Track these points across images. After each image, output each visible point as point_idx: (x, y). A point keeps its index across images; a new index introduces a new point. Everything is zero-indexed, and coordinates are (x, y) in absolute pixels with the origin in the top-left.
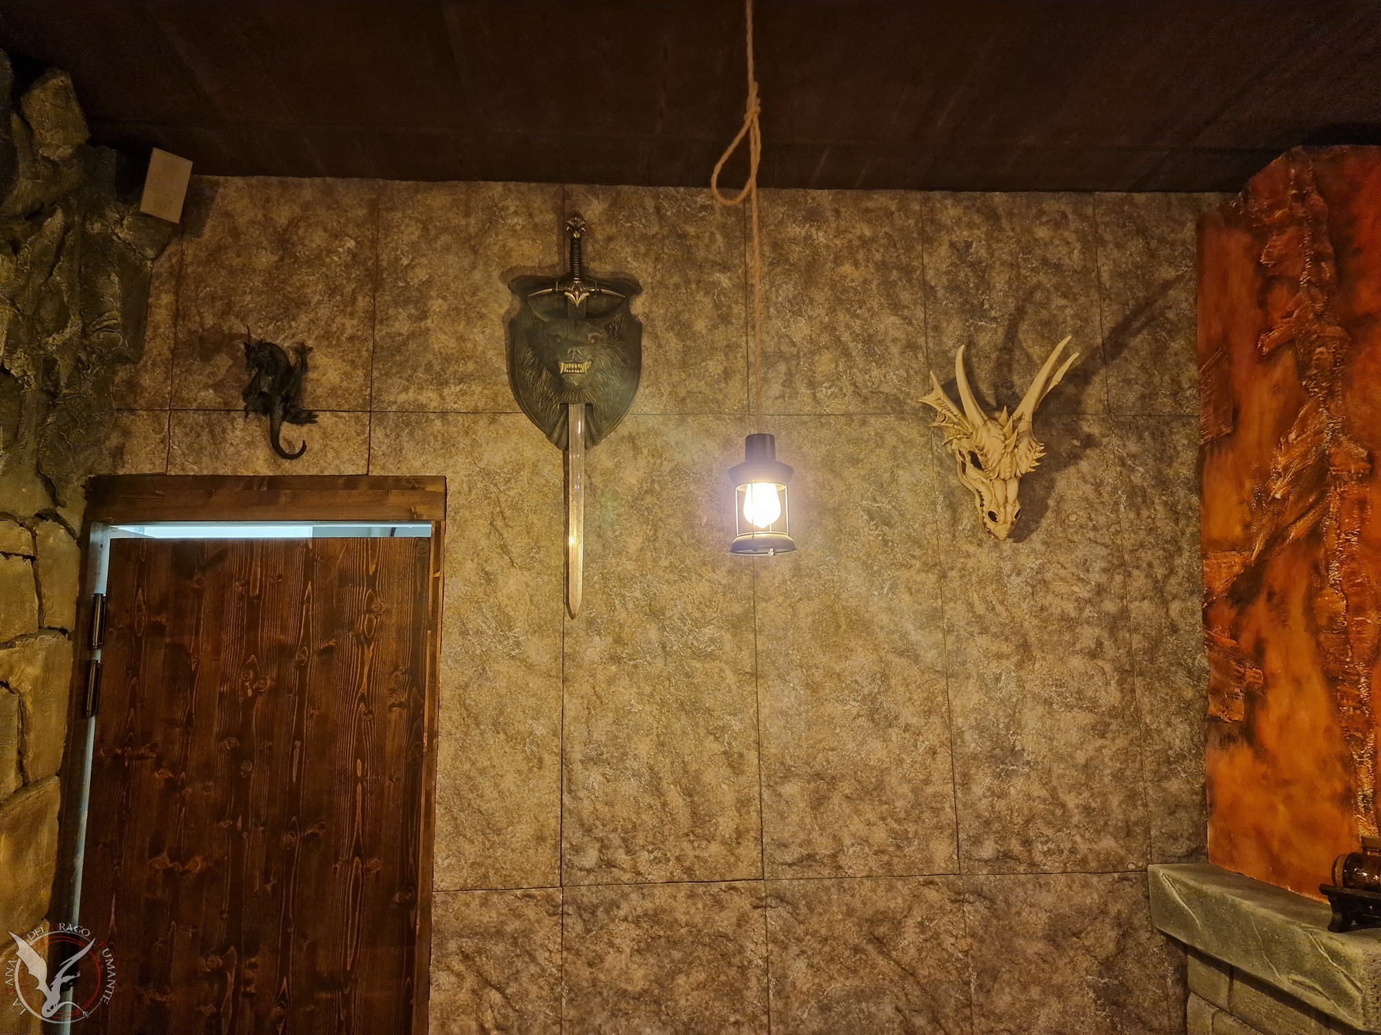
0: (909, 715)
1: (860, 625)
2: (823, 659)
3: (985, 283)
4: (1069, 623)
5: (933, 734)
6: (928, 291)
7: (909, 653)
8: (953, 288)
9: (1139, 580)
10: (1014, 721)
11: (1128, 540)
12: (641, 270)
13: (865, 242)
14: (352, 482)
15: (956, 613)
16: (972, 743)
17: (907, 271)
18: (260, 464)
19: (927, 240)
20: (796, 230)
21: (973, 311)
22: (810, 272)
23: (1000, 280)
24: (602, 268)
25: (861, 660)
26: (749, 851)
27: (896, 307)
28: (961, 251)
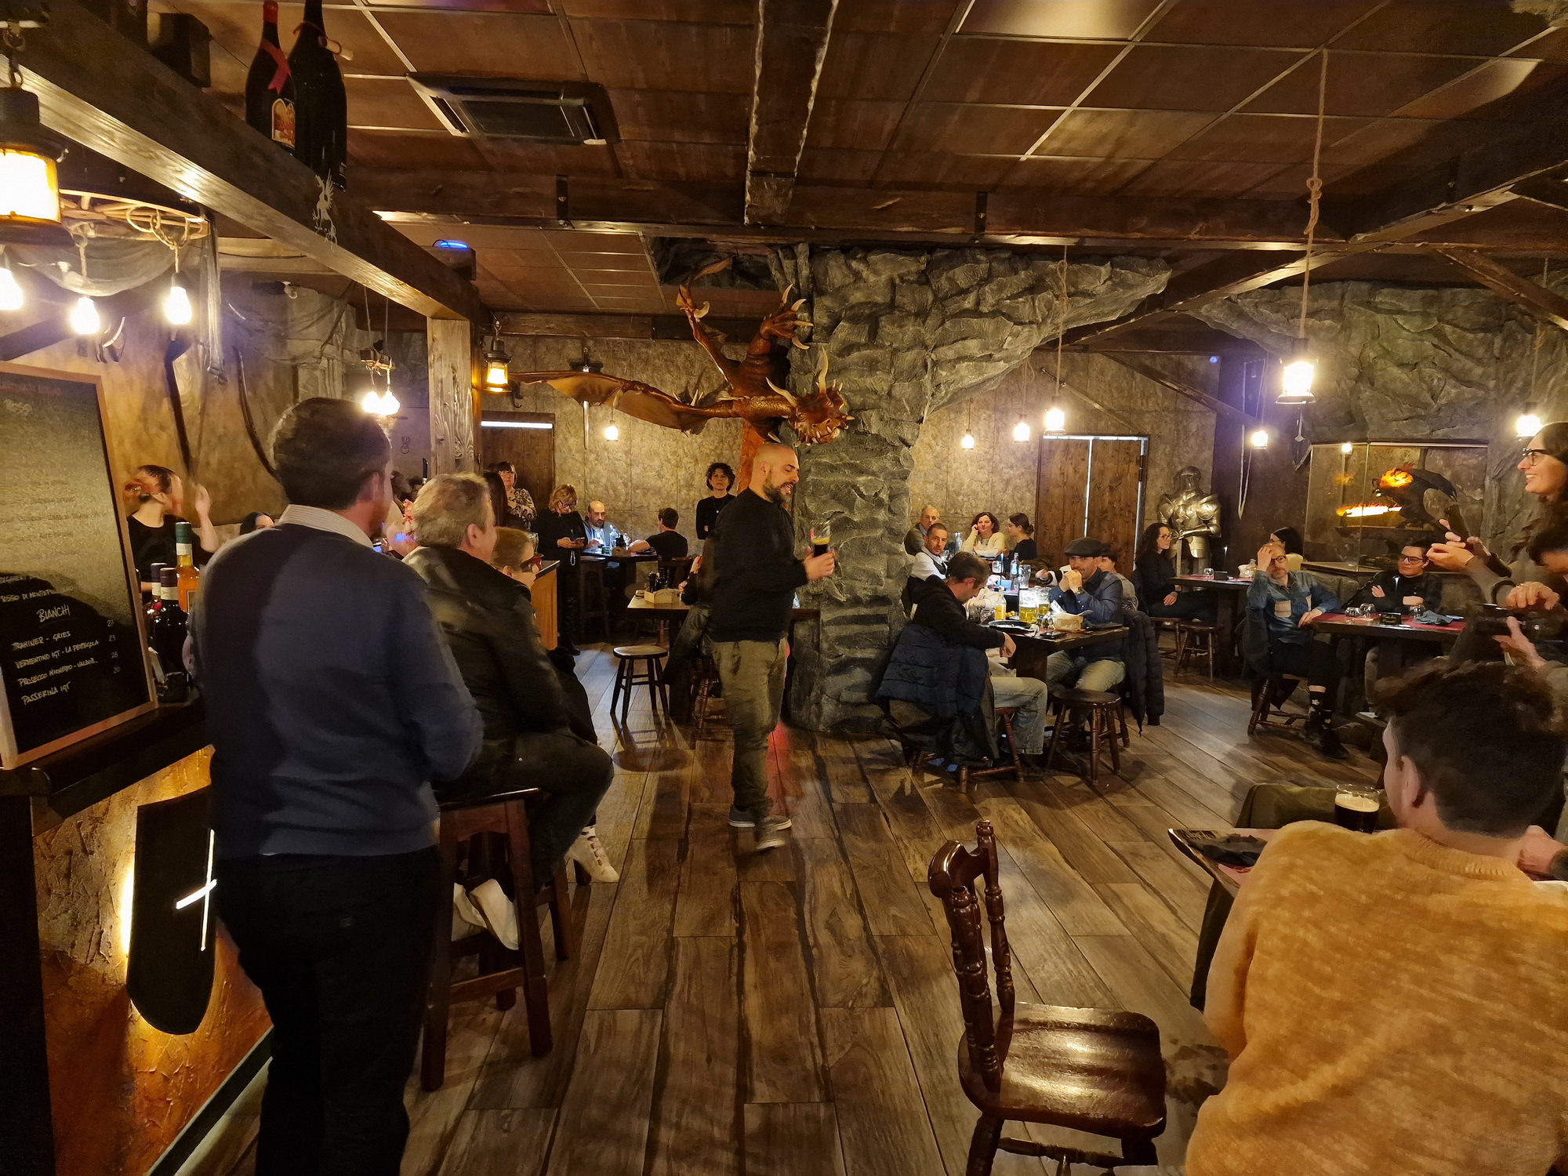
0: (667, 476)
1: (656, 454)
2: (647, 462)
3: (693, 366)
4: (708, 455)
5: (673, 480)
6: (678, 367)
7: (669, 461)
8: (684, 367)
9: (726, 445)
10: (692, 478)
11: (724, 435)
12: (603, 360)
13: (662, 354)
14: (532, 414)
15: (681, 452)
16: (682, 482)
17: (672, 362)
18: (511, 409)
19: (678, 354)
20: (644, 350)
21: (689, 374)
22: (647, 362)
23: (697, 365)
24: (593, 360)
25: (656, 463)
26: (628, 504)
27: (669, 372)
28: (687, 357)
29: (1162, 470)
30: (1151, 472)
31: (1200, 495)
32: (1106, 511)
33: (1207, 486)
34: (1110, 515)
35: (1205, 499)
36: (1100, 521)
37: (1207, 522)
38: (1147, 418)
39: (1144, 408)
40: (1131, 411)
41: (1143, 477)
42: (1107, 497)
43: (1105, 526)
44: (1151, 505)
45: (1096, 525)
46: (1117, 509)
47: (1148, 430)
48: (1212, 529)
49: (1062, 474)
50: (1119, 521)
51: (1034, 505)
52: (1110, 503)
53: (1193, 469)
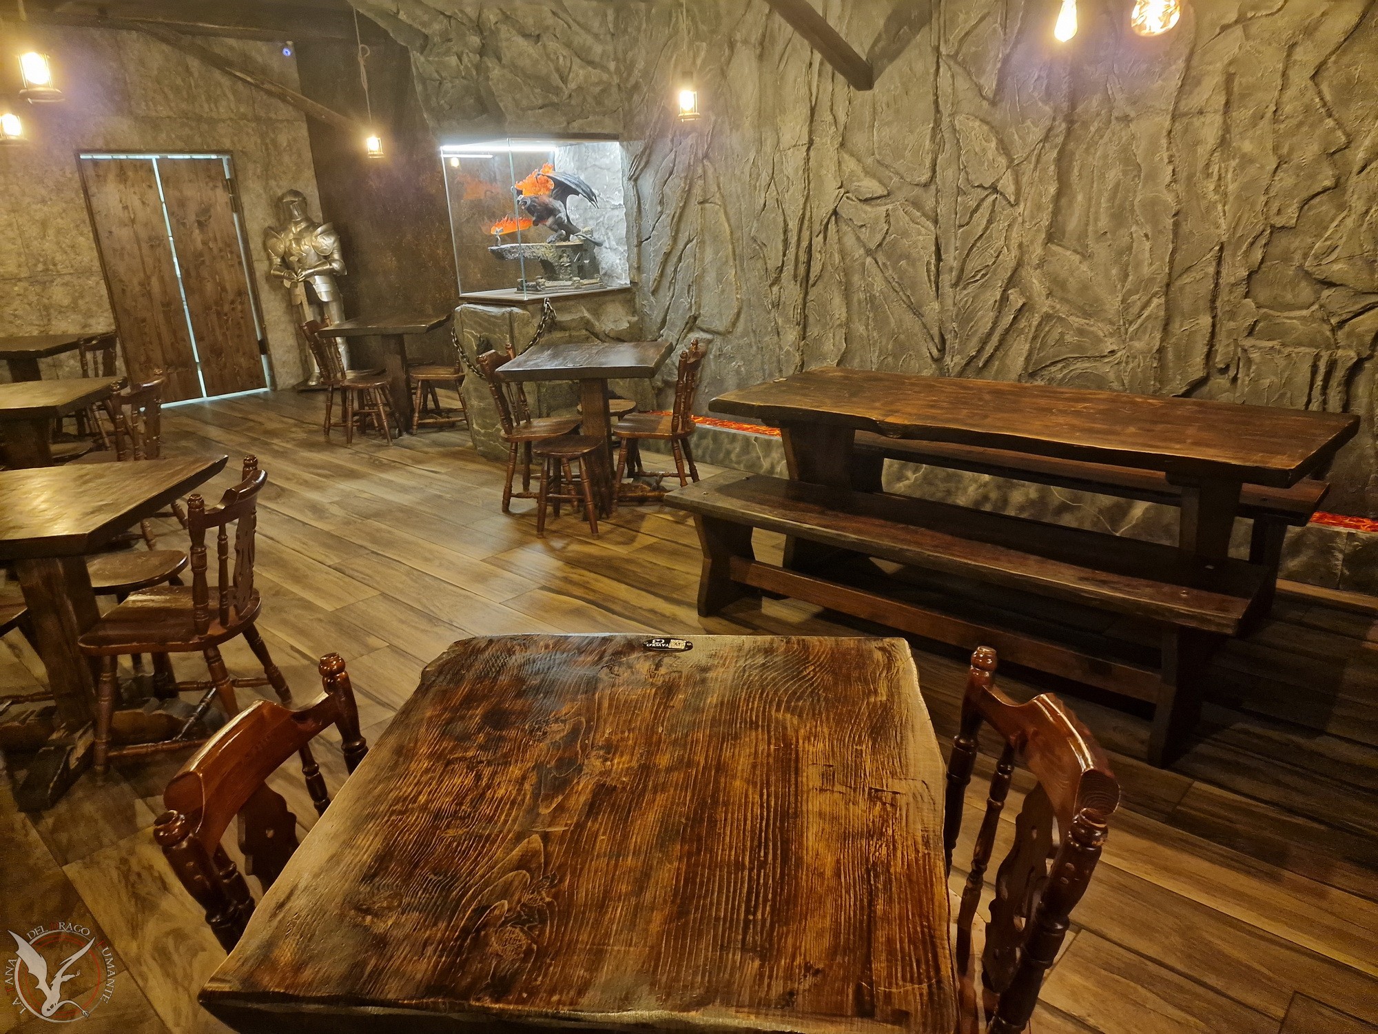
29: (259, 196)
30: (246, 199)
31: (312, 226)
32: (201, 255)
33: (317, 213)
34: (207, 258)
35: (320, 230)
36: (197, 267)
37: (327, 258)
38: (222, 129)
39: (214, 115)
40: (199, 119)
41: (236, 206)
42: (197, 235)
43: (205, 273)
44: (256, 243)
45: (193, 273)
46: (215, 251)
47: (227, 144)
48: (336, 266)
49: (126, 208)
50: (221, 266)
51: (95, 254)
52: (205, 243)
53: (296, 193)
